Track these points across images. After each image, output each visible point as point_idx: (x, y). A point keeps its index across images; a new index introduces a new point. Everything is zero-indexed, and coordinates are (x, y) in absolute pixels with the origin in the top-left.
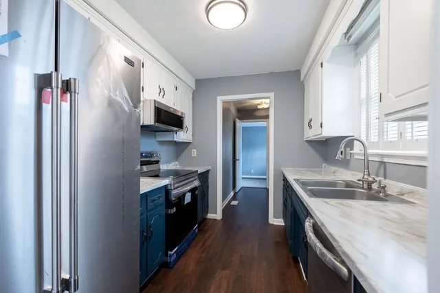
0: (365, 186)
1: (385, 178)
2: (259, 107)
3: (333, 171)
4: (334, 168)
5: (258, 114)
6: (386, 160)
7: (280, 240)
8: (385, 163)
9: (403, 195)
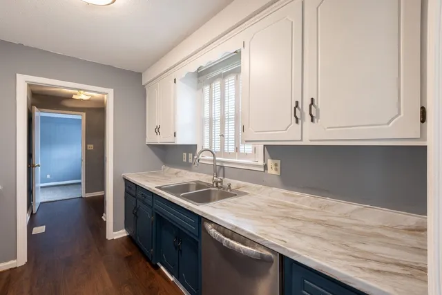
0: (215, 185)
1: (224, 177)
2: (74, 97)
3: (175, 172)
4: (176, 170)
5: (68, 103)
6: (225, 165)
7: (130, 253)
8: (223, 167)
9: (238, 188)
